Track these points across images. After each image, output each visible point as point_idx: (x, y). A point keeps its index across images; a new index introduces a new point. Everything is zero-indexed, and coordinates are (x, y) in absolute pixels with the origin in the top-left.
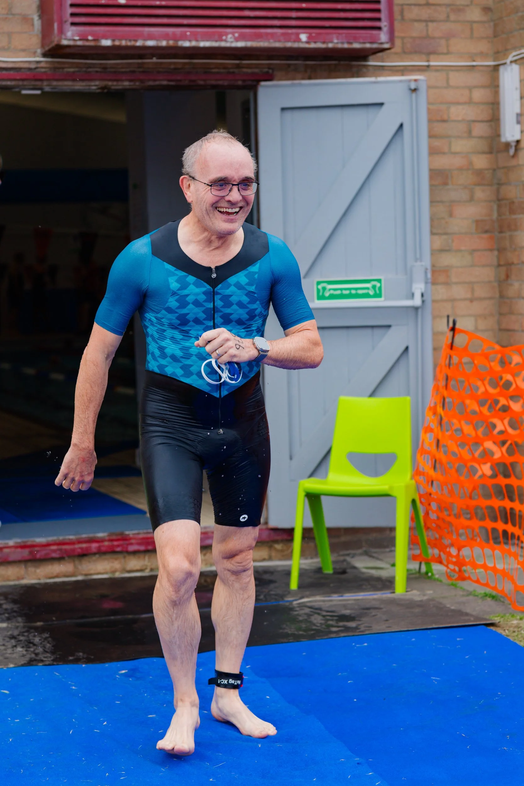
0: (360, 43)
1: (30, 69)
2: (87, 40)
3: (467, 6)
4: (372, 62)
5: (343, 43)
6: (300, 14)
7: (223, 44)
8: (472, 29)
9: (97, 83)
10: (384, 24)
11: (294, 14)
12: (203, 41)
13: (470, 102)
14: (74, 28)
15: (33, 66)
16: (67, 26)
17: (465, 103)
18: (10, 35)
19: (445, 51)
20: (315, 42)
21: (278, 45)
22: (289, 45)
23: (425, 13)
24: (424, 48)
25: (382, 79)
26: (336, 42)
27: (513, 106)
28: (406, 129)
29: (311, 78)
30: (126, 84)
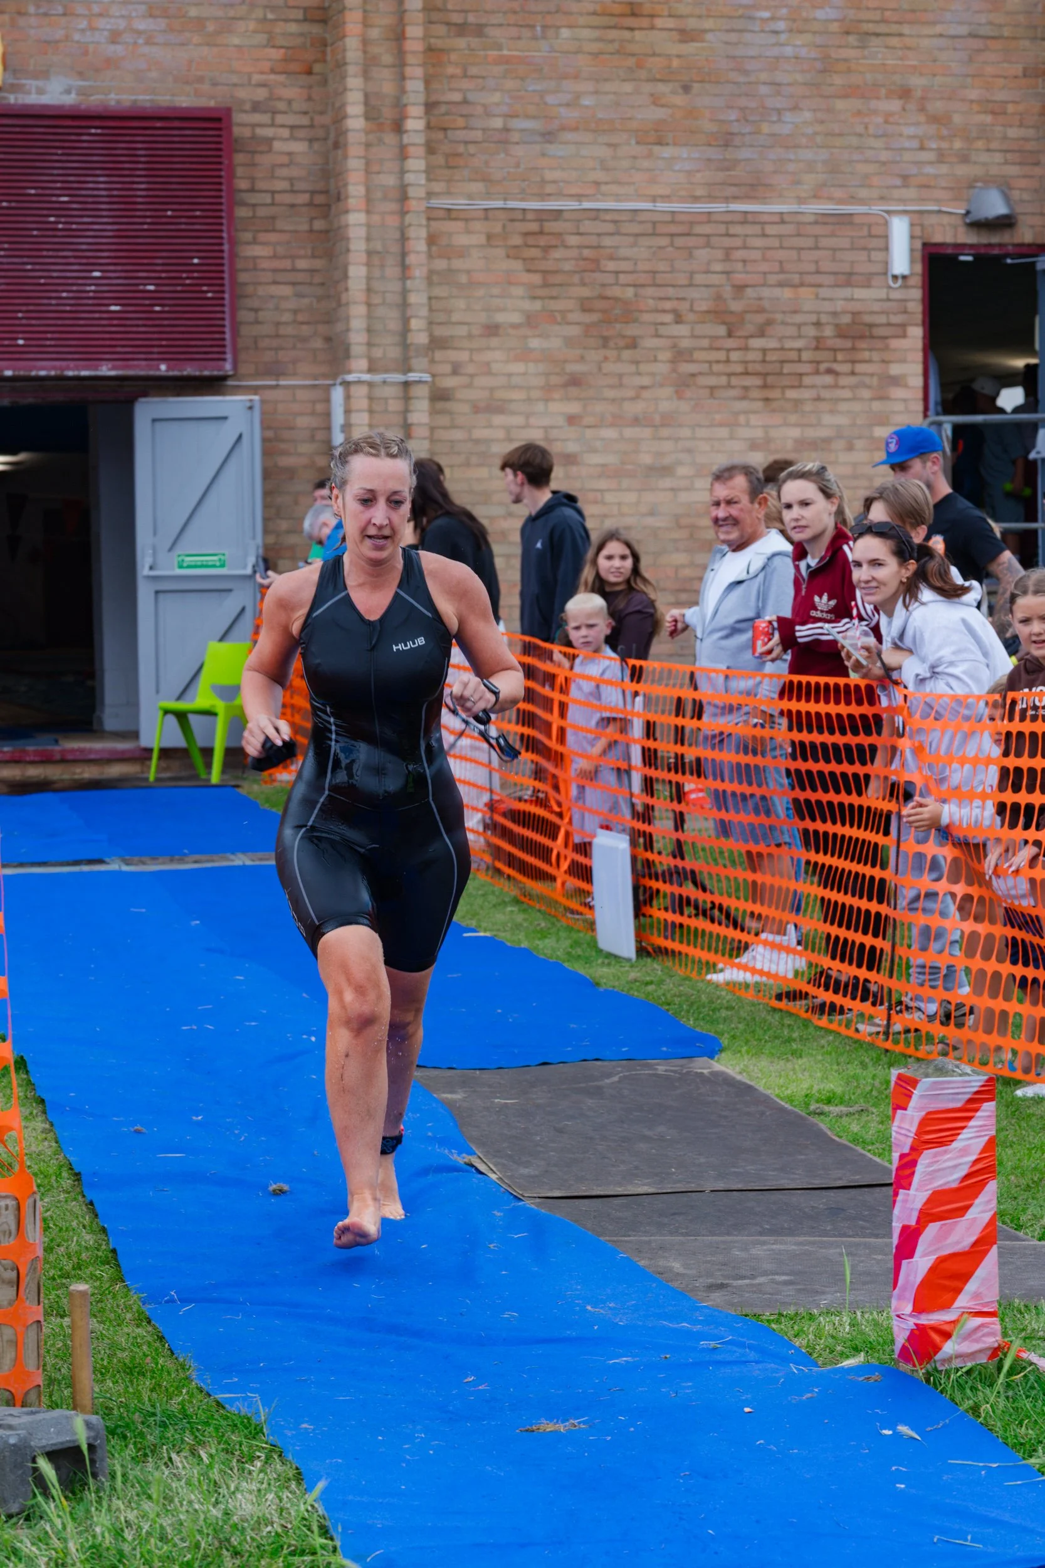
3: (311, 337)
4: (230, 383)
5: (195, 371)
6: (161, 350)
7: (99, 373)
8: (315, 355)
9: (8, 399)
10: (229, 356)
11: (156, 350)
12: (83, 370)
13: (313, 413)
17: (309, 414)
19: (292, 373)
20: (173, 371)
21: (142, 373)
22: (152, 373)
23: (275, 343)
24: (275, 370)
25: (228, 398)
26: (189, 370)
27: (338, 418)
28: (245, 439)
29: (178, 395)
30: (30, 400)
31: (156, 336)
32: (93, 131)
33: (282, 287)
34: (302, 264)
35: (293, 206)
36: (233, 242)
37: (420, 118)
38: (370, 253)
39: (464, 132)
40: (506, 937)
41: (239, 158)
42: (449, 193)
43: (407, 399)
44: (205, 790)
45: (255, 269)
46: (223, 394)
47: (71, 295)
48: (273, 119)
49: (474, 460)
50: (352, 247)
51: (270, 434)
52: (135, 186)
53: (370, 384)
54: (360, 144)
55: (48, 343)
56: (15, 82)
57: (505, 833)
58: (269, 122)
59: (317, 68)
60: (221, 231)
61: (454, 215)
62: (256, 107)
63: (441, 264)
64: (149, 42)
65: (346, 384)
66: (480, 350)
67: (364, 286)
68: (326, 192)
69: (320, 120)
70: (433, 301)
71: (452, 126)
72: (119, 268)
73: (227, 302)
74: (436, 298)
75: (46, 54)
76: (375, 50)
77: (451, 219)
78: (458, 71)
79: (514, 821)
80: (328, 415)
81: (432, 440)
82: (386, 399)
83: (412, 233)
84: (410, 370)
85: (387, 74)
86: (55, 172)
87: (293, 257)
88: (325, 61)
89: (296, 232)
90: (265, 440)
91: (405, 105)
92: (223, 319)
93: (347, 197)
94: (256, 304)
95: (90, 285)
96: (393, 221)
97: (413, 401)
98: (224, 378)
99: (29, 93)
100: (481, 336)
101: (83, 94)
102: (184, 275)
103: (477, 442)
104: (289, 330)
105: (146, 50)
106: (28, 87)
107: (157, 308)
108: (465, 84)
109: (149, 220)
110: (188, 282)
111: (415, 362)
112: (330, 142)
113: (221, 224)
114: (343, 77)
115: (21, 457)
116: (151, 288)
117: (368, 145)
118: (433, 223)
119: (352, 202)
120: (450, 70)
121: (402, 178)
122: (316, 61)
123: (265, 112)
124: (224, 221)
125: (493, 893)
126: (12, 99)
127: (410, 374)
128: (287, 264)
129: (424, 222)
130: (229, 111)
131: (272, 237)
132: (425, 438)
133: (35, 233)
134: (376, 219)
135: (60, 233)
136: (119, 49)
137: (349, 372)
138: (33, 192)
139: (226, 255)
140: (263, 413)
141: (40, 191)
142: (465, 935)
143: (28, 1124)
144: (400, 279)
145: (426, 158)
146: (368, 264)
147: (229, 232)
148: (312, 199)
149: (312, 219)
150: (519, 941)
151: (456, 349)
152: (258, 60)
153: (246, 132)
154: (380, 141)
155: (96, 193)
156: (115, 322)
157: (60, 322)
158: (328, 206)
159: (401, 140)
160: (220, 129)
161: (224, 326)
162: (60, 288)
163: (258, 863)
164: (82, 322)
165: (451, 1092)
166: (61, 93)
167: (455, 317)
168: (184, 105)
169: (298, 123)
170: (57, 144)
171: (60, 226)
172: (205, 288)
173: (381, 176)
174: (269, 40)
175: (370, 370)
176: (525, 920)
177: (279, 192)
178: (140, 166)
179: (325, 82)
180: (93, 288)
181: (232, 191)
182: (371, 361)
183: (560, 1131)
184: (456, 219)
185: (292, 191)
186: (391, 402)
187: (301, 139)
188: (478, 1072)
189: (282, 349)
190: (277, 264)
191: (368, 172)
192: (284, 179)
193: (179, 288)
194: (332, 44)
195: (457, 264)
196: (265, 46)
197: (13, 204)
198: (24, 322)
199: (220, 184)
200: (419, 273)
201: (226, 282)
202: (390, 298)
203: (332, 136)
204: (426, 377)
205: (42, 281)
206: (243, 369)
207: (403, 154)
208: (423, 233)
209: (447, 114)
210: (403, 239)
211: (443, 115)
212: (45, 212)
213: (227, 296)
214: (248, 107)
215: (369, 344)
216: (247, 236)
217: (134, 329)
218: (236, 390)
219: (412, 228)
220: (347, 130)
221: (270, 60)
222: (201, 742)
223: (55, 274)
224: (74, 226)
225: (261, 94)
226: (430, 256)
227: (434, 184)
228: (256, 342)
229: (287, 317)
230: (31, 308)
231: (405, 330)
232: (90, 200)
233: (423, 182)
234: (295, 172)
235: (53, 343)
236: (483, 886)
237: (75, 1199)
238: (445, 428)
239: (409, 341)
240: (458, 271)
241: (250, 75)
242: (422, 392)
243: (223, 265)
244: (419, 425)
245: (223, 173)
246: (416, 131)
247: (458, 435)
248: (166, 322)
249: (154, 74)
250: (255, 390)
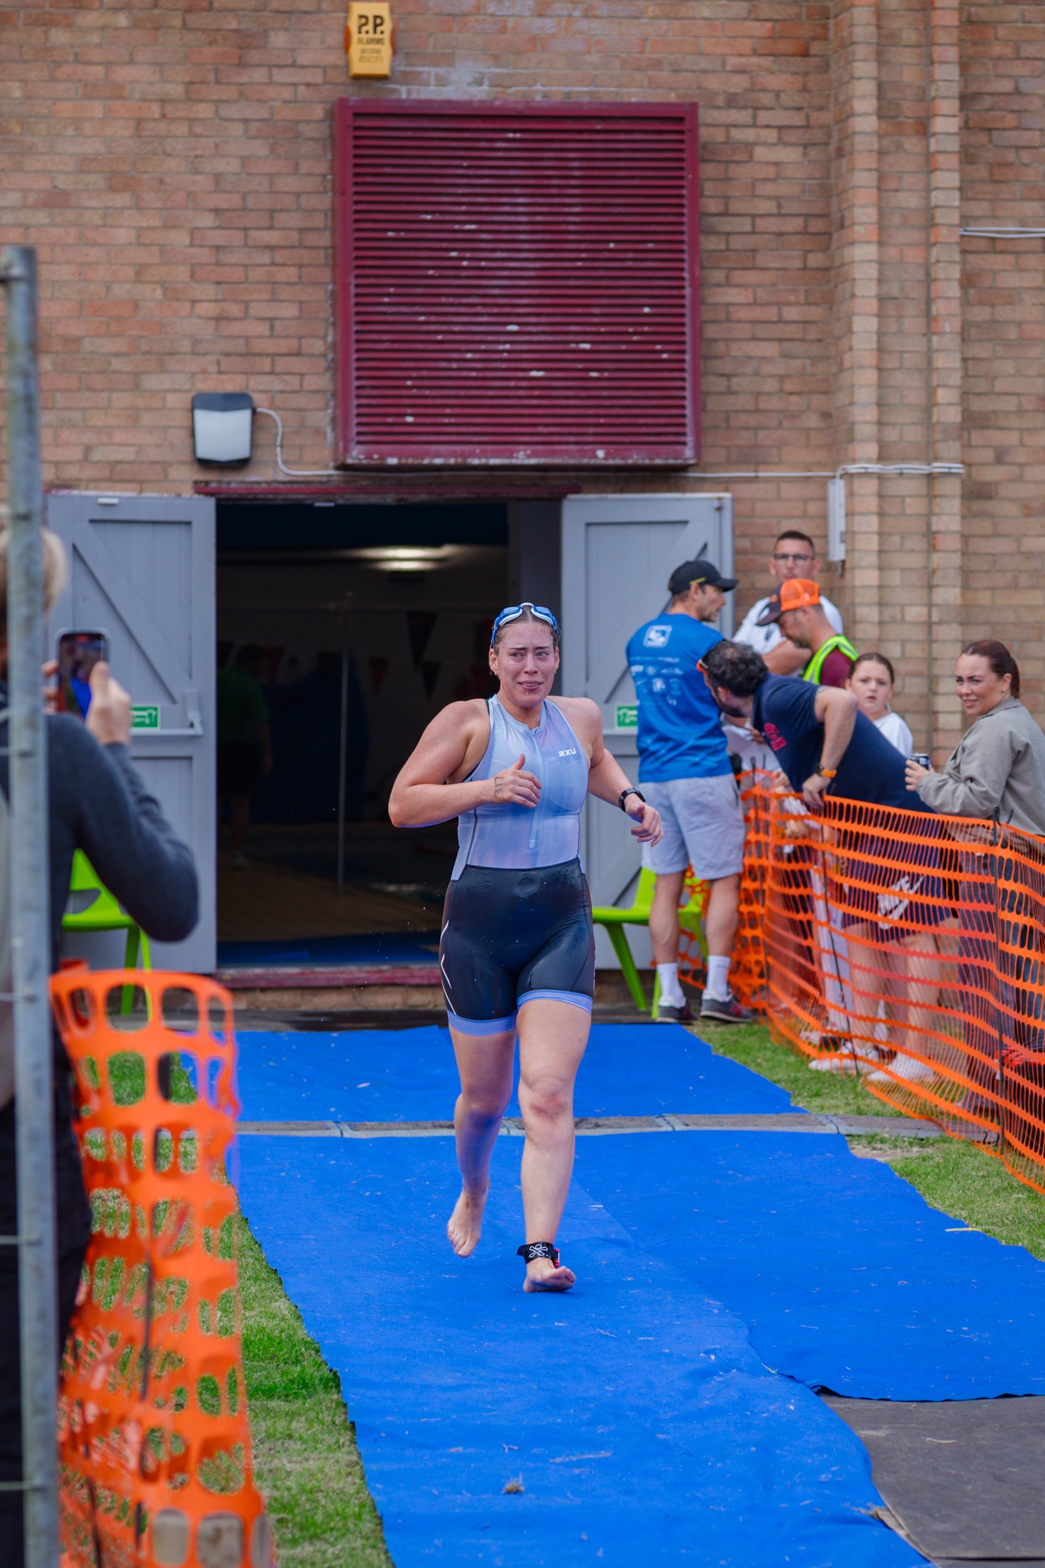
0: (663, 459)
1: (321, 482)
2: (373, 459)
3: (803, 412)
4: (692, 474)
5: (644, 459)
6: (598, 430)
7: (514, 461)
8: (808, 437)
9: (392, 496)
10: (690, 439)
11: (591, 430)
12: (493, 457)
13: (805, 516)
14: (360, 447)
15: (325, 479)
16: (353, 445)
17: (799, 517)
18: (301, 448)
19: (776, 460)
20: (614, 458)
21: (572, 461)
22: (585, 461)
23: (754, 420)
24: (753, 457)
25: (689, 495)
26: (636, 458)
27: (838, 523)
28: (710, 549)
29: (622, 491)
30: (422, 497)
31: (591, 411)
32: (511, 135)
33: (763, 344)
34: (791, 313)
35: (780, 234)
36: (697, 285)
37: (953, 116)
38: (882, 299)
39: (1015, 133)
40: (1003, 1236)
41: (708, 170)
42: (994, 217)
43: (931, 497)
44: (642, 1027)
45: (728, 320)
46: (683, 491)
47: (478, 356)
48: (754, 117)
49: (1024, 580)
50: (858, 292)
51: (745, 543)
52: (566, 209)
53: (881, 477)
54: (870, 151)
55: (446, 420)
56: (408, 69)
57: (1019, 1094)
58: (750, 121)
59: (816, 48)
60: (682, 269)
61: (1000, 246)
62: (732, 101)
63: (981, 313)
64: (586, 16)
65: (849, 477)
66: (1032, 430)
67: (875, 346)
68: (825, 216)
69: (817, 118)
70: (970, 363)
71: (999, 126)
72: (543, 320)
73: (687, 366)
74: (974, 359)
75: (449, 31)
76: (894, 24)
77: (996, 252)
78: (1008, 51)
79: (1029, 1078)
80: (824, 518)
81: (963, 554)
82: (903, 497)
83: (939, 272)
84: (936, 459)
85: (908, 56)
86: (460, 191)
87: (779, 304)
88: (826, 39)
89: (785, 269)
90: (737, 552)
91: (933, 99)
92: (683, 389)
93: (853, 224)
94: (727, 366)
95: (505, 343)
96: (914, 256)
97: (938, 501)
98: (684, 468)
99: (426, 84)
100: (1036, 411)
101: (498, 86)
102: (631, 330)
103: (1029, 555)
104: (774, 403)
105: (584, 25)
106: (425, 76)
107: (594, 374)
108: (1018, 69)
109: (584, 255)
110: (635, 338)
111: (942, 448)
112: (832, 148)
113: (682, 260)
114: (850, 62)
115: (446, 551)
116: (587, 346)
117: (881, 153)
118: (970, 257)
119: (859, 229)
120: (997, 50)
121: (927, 198)
122: (814, 39)
123: (745, 108)
124: (686, 256)
125: (998, 1174)
126: (404, 93)
127: (936, 464)
128: (772, 313)
129: (957, 257)
130: (694, 106)
131: (752, 277)
132: (955, 551)
133: (431, 272)
134: (892, 252)
135: (464, 273)
136: (548, 25)
137: (854, 461)
138: (429, 217)
139: (687, 302)
140: (735, 515)
141: (438, 217)
142: (947, 1230)
143: (332, 1455)
144: (924, 335)
145: (961, 171)
146: (880, 315)
147: (692, 273)
148: (806, 226)
149: (807, 252)
150: (1018, 1239)
151: (1002, 429)
152: (735, 37)
153: (719, 135)
154: (899, 147)
155: (513, 218)
156: (537, 393)
157: (462, 393)
158: (829, 234)
159: (928, 144)
160: (681, 132)
161: (683, 398)
162: (463, 347)
163: (691, 1128)
164: (491, 393)
165: (873, 1429)
166: (469, 84)
167: (1001, 386)
168: (634, 100)
169: (787, 122)
170: (462, 153)
171: (465, 263)
172: (658, 347)
173: (900, 195)
174: (750, 11)
175: (881, 459)
176: (1033, 1211)
177: (761, 216)
178: (573, 182)
179: (825, 67)
180: (507, 347)
181: (698, 215)
182: (882, 445)
183: (999, 1479)
184: (1002, 252)
185: (780, 215)
186: (908, 500)
187: (792, 145)
188: (914, 1405)
189: (763, 428)
190: (757, 313)
191: (879, 188)
192: (769, 198)
193: (624, 347)
194: (835, 17)
195: (1004, 313)
196: (746, 19)
197: (402, 234)
198: (415, 392)
199: (682, 206)
200: (947, 327)
201: (688, 338)
202: (909, 360)
203: (835, 138)
204: (957, 468)
205: (440, 337)
206: (709, 456)
207: (929, 165)
208: (956, 272)
209: (992, 109)
210: (929, 279)
211: (987, 110)
212: (445, 245)
213: (687, 357)
214: (720, 101)
215: (880, 423)
216: (718, 276)
217: (563, 402)
218: (700, 484)
219: (940, 265)
220: (854, 133)
221: (750, 37)
222: (642, 962)
223: (457, 328)
224: (483, 264)
225: (739, 83)
226: (965, 303)
227: (972, 203)
228: (727, 419)
229: (770, 385)
230: (425, 373)
231: (930, 404)
232: (505, 228)
233: (957, 203)
234: (783, 189)
235: (453, 420)
236: (987, 1165)
237: (374, 1547)
238: (984, 536)
239: (935, 420)
240: (1006, 322)
241: (724, 57)
242: (953, 487)
243: (683, 315)
244: (946, 532)
245: (684, 192)
246: (947, 134)
247: (1001, 546)
248: (605, 393)
249: (594, 58)
250: (725, 484)
